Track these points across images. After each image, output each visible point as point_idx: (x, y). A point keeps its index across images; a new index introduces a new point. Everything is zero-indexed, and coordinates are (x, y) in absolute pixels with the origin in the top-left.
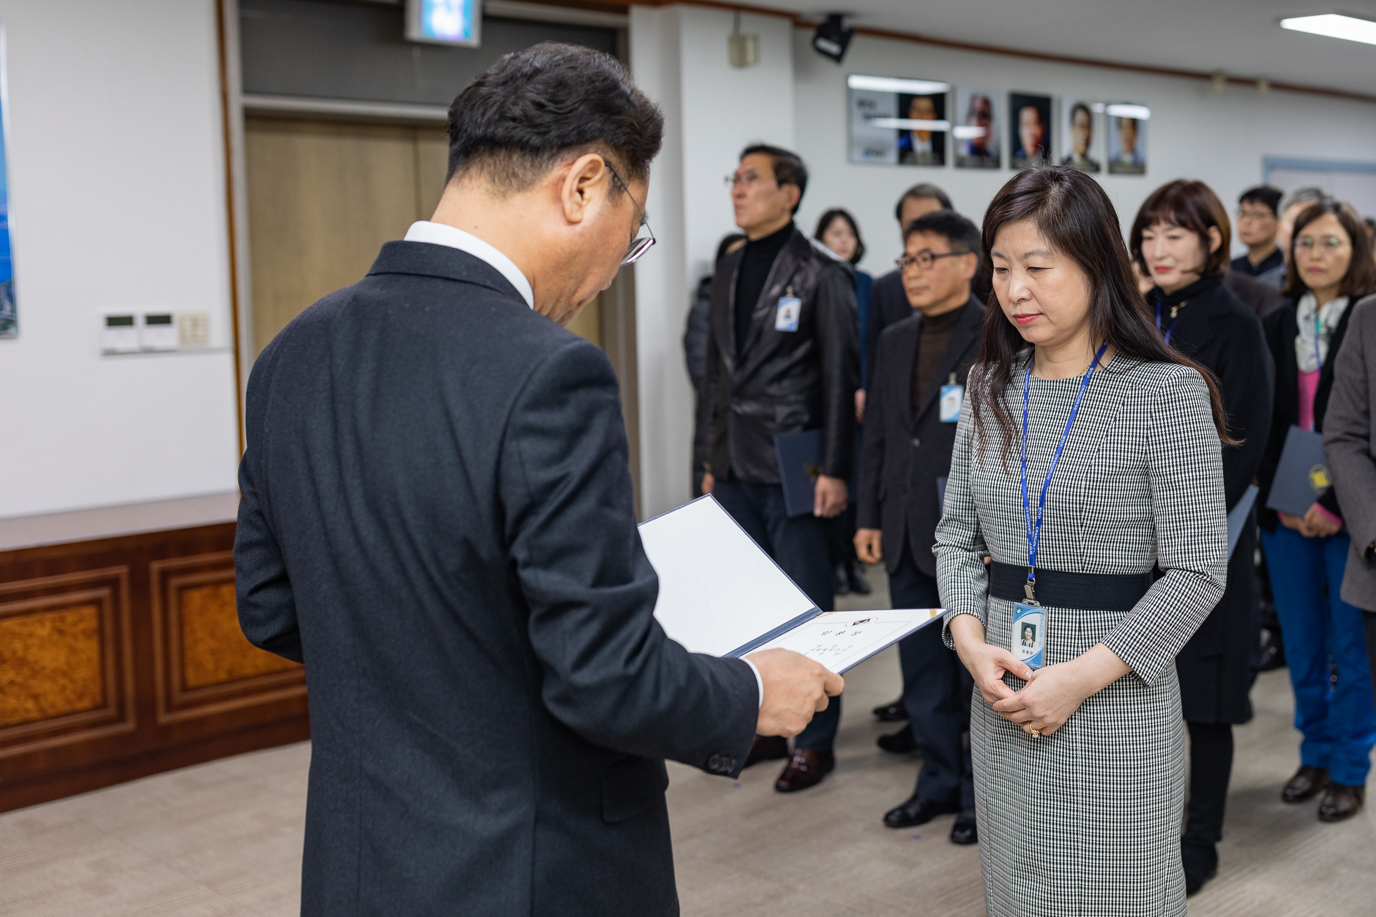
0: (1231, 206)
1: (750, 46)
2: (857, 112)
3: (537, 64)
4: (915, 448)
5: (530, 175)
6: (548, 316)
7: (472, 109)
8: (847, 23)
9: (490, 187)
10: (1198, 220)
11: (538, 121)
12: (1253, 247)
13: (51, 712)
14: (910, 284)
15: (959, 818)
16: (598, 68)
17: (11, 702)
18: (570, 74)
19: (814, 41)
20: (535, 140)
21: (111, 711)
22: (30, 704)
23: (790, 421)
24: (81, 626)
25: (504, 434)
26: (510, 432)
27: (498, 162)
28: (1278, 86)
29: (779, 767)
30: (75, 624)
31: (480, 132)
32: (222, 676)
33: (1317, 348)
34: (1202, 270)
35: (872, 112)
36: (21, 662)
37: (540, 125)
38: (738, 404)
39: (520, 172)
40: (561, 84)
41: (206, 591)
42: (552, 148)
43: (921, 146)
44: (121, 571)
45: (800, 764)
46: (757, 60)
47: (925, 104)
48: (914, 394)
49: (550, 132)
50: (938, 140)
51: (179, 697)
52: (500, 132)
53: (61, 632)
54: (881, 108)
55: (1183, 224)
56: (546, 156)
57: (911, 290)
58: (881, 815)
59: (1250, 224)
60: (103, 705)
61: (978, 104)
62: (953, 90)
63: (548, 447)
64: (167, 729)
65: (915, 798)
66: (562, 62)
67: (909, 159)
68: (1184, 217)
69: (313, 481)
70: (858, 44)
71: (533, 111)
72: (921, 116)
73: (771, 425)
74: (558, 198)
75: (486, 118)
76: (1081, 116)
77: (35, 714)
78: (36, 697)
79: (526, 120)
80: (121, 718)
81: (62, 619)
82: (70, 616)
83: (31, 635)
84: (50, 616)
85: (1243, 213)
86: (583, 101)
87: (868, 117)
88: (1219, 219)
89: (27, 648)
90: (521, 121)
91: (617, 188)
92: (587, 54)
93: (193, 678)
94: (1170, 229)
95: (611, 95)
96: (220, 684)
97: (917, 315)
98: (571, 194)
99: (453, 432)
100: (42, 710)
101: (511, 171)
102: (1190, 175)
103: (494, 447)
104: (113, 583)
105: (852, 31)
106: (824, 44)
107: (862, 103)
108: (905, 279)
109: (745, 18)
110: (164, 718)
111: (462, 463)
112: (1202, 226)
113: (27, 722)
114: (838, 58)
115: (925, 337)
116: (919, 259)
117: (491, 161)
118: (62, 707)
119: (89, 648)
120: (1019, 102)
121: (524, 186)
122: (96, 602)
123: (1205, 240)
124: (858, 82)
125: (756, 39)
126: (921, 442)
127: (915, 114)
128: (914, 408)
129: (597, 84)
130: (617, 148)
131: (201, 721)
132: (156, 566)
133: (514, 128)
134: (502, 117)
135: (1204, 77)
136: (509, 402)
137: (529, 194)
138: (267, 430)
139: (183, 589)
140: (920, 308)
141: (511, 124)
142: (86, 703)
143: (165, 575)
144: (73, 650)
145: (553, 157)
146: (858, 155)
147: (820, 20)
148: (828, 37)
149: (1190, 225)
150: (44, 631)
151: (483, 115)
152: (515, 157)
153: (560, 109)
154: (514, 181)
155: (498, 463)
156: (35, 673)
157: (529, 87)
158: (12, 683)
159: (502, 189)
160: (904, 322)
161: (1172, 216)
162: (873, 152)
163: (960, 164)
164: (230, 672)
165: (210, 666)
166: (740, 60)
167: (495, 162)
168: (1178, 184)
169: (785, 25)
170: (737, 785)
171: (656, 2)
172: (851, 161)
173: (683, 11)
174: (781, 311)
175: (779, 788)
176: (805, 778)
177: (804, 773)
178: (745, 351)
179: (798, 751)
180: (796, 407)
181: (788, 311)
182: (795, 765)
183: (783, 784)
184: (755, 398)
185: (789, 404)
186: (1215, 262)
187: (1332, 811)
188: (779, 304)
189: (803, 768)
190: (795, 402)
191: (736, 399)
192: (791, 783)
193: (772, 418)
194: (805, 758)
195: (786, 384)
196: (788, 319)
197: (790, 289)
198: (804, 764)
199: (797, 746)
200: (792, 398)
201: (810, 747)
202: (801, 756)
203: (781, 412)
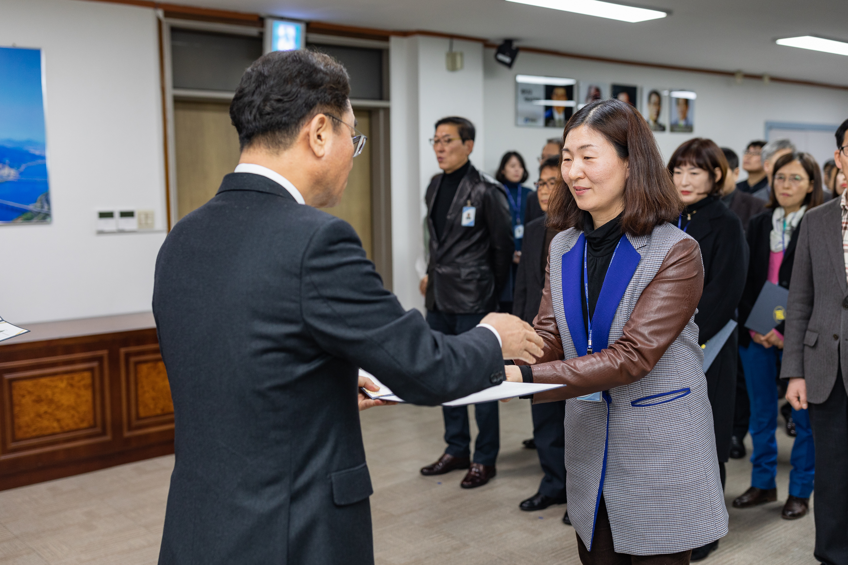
1: (458, 59)
2: (521, 96)
8: (515, 45)
10: (709, 163)
13: (67, 429)
14: (542, 197)
17: (45, 423)
19: (496, 56)
21: (98, 430)
22: (55, 424)
23: (470, 277)
24: (83, 383)
26: (304, 271)
28: (775, 79)
30: (79, 381)
32: (159, 412)
33: (783, 239)
34: (710, 192)
35: (529, 96)
36: (51, 402)
38: (439, 267)
41: (150, 365)
43: (558, 116)
44: (104, 353)
45: (475, 472)
46: (462, 67)
47: (561, 92)
48: (543, 262)
50: (568, 112)
51: (135, 423)
53: (72, 386)
54: (535, 94)
55: (700, 166)
59: (750, 158)
60: (94, 426)
61: (593, 91)
62: (578, 83)
64: (129, 440)
65: (538, 494)
67: (551, 124)
68: (701, 161)
70: (521, 57)
72: (559, 98)
73: (458, 280)
76: (654, 98)
77: (58, 430)
78: (58, 421)
80: (104, 433)
81: (72, 379)
82: (77, 377)
83: (56, 387)
84: (66, 377)
87: (528, 100)
88: (721, 163)
89: (54, 394)
93: (142, 413)
94: (692, 169)
96: (157, 416)
100: (61, 428)
104: (100, 359)
105: (518, 49)
106: (501, 57)
107: (523, 91)
108: (539, 194)
109: (456, 42)
110: (127, 434)
112: (711, 168)
113: (54, 434)
114: (509, 65)
116: (549, 183)
118: (72, 426)
119: (87, 395)
120: (617, 90)
122: (91, 370)
123: (713, 175)
124: (521, 79)
125: (462, 55)
127: (555, 97)
131: (147, 436)
132: (123, 350)
135: (730, 74)
139: (137, 363)
142: (85, 425)
143: (128, 355)
144: (78, 396)
146: (521, 121)
147: (499, 43)
148: (504, 53)
149: (704, 167)
150: (63, 385)
155: (300, 290)
156: (58, 407)
158: (46, 412)
160: (538, 220)
162: (530, 120)
164: (163, 410)
165: (152, 406)
166: (453, 67)
168: (697, 140)
169: (480, 46)
170: (439, 483)
171: (405, 34)
172: (517, 125)
173: (421, 39)
174: (465, 215)
175: (463, 486)
176: (478, 481)
177: (478, 478)
178: (443, 238)
179: (475, 465)
180: (473, 269)
181: (469, 215)
182: (473, 473)
183: (465, 483)
184: (448, 264)
185: (469, 267)
186: (717, 188)
187: (790, 513)
188: (463, 211)
189: (477, 475)
190: (472, 266)
191: (438, 265)
192: (470, 483)
193: (459, 276)
194: (479, 469)
195: (467, 256)
196: (468, 219)
197: (469, 202)
198: (479, 473)
199: (475, 461)
200: (471, 264)
201: (482, 463)
202: (476, 468)
203: (464, 272)
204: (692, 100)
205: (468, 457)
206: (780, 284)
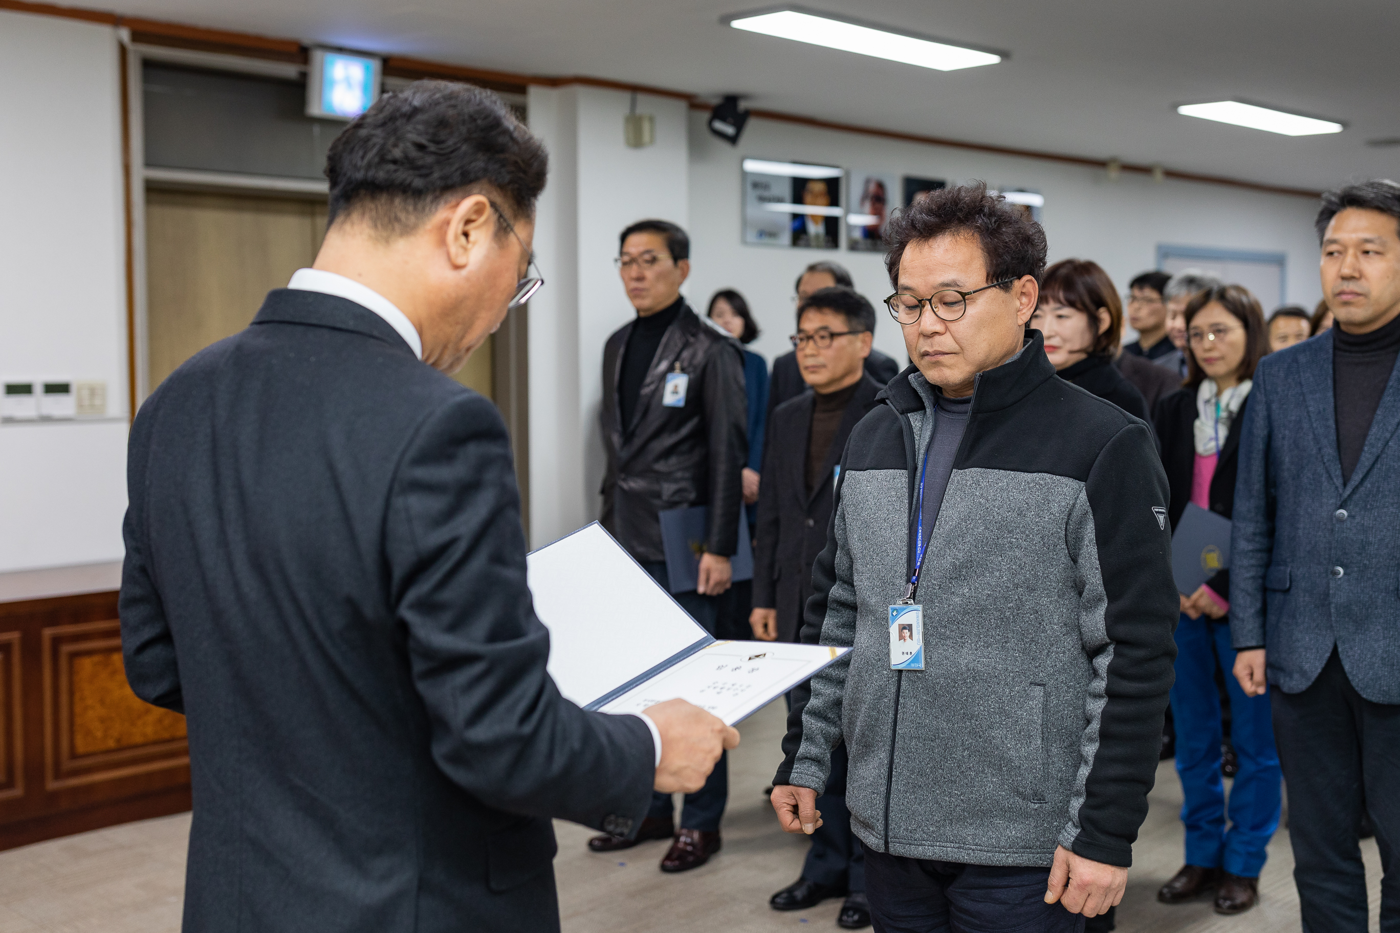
0: (1123, 290)
1: (646, 126)
2: (751, 194)
3: (416, 103)
4: (809, 527)
5: (412, 219)
6: (434, 364)
7: (352, 150)
8: (743, 105)
9: (372, 232)
10: (1087, 300)
11: (420, 163)
12: (1144, 332)
14: (804, 362)
15: (846, 902)
16: (478, 105)
18: (451, 112)
19: (710, 123)
20: (418, 183)
23: (677, 498)
25: (391, 490)
26: (397, 488)
27: (380, 207)
28: (1170, 176)
29: (665, 846)
31: (359, 175)
32: (111, 743)
33: (1216, 431)
34: (1091, 349)
35: (766, 195)
37: (422, 167)
38: (625, 480)
39: (402, 216)
40: (442, 123)
41: (97, 658)
42: (434, 191)
43: (815, 231)
45: (686, 844)
46: (652, 141)
47: (819, 188)
48: (808, 473)
49: (431, 173)
50: (832, 224)
51: (67, 764)
52: (381, 175)
54: (776, 192)
55: (1071, 304)
56: (429, 198)
57: (806, 368)
58: (768, 897)
59: (1139, 309)
61: (872, 188)
62: (848, 174)
63: (435, 504)
65: (802, 879)
66: (441, 100)
67: (802, 242)
68: (1073, 297)
69: (192, 536)
70: (752, 125)
71: (414, 153)
72: (815, 202)
74: (442, 242)
75: (366, 161)
79: (407, 162)
85: (1134, 298)
86: (466, 140)
87: (763, 199)
88: (1109, 300)
90: (402, 164)
91: (503, 230)
92: (468, 90)
93: (82, 746)
94: (1059, 309)
95: (494, 133)
96: (109, 751)
97: (809, 393)
98: (456, 238)
99: (337, 486)
101: (393, 215)
102: (1082, 255)
103: (379, 503)
105: (748, 114)
106: (719, 126)
107: (756, 186)
108: (800, 356)
109: (642, 98)
110: (52, 785)
111: (347, 518)
112: (1092, 307)
114: (733, 140)
115: (817, 415)
116: (817, 337)
117: (372, 206)
120: (913, 186)
121: (408, 230)
123: (1094, 320)
124: (752, 166)
125: (651, 120)
126: (815, 522)
127: (808, 199)
128: (808, 488)
129: (479, 122)
130: (501, 187)
131: (89, 789)
132: (48, 632)
133: (396, 171)
134: (383, 159)
135: (1097, 166)
136: (395, 457)
137: (412, 239)
138: (147, 483)
139: (74, 656)
140: (813, 387)
141: (392, 167)
143: (57, 641)
145: (436, 199)
146: (751, 237)
147: (715, 101)
148: (723, 119)
149: (1079, 306)
151: (363, 158)
152: (397, 201)
153: (442, 149)
154: (397, 226)
155: (384, 520)
157: (409, 128)
159: (385, 234)
160: (796, 399)
161: (1061, 295)
162: (767, 234)
163: (854, 247)
164: (119, 740)
165: (99, 734)
166: (636, 141)
167: (377, 209)
168: (1070, 262)
169: (682, 105)
170: (622, 864)
171: (553, 82)
172: (744, 242)
173: (581, 91)
174: (669, 387)
175: (664, 869)
176: (691, 859)
177: (690, 853)
178: (632, 427)
179: (684, 831)
180: (683, 484)
181: (676, 387)
182: (681, 845)
183: (668, 863)
184: (641, 474)
185: (676, 481)
186: (1104, 343)
187: (1228, 903)
188: (667, 380)
189: (689, 848)
190: (682, 479)
191: (623, 476)
192: (677, 863)
193: (658, 495)
194: (692, 838)
195: (673, 460)
196: (675, 395)
197: (678, 365)
198: (691, 844)
199: (683, 826)
200: (679, 475)
201: (696, 827)
202: (687, 836)
203: (668, 489)
204: (1037, 208)
205: (670, 818)
206: (1212, 508)
